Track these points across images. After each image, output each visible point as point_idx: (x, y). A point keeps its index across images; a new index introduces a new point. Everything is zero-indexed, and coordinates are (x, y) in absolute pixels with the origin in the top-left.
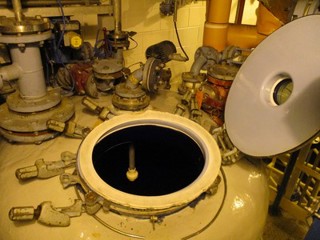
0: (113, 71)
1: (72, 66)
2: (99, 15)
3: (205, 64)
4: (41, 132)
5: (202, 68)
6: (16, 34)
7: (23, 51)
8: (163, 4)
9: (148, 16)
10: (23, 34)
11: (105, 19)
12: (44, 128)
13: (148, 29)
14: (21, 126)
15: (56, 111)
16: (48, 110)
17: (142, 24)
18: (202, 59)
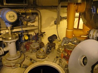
0: (36, 47)
1: (26, 43)
3: (66, 42)
5: (65, 43)
8: (55, 21)
9: (51, 25)
10: (10, 40)
13: (51, 28)
14: (8, 64)
15: (19, 59)
17: (49, 27)
18: (65, 41)
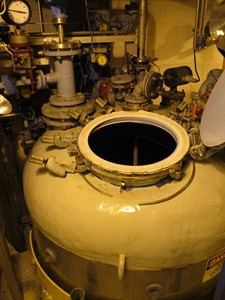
0: (123, 82)
2: (126, 43)
4: (66, 120)
6: (56, 50)
7: (61, 62)
10: (61, 50)
11: (129, 46)
12: (68, 117)
16: (73, 106)
